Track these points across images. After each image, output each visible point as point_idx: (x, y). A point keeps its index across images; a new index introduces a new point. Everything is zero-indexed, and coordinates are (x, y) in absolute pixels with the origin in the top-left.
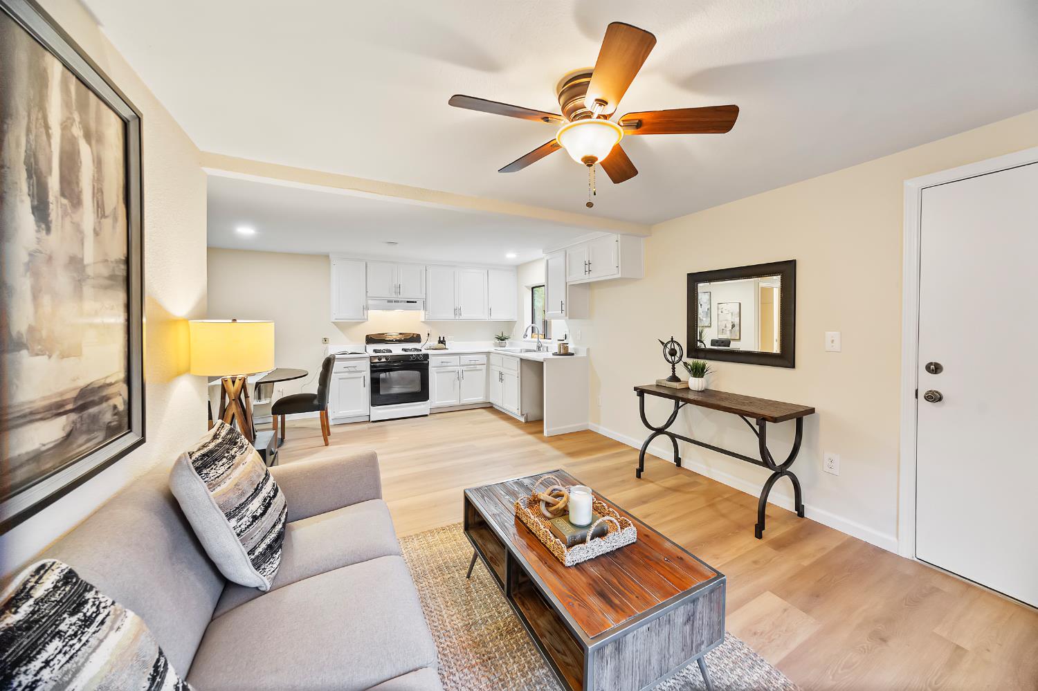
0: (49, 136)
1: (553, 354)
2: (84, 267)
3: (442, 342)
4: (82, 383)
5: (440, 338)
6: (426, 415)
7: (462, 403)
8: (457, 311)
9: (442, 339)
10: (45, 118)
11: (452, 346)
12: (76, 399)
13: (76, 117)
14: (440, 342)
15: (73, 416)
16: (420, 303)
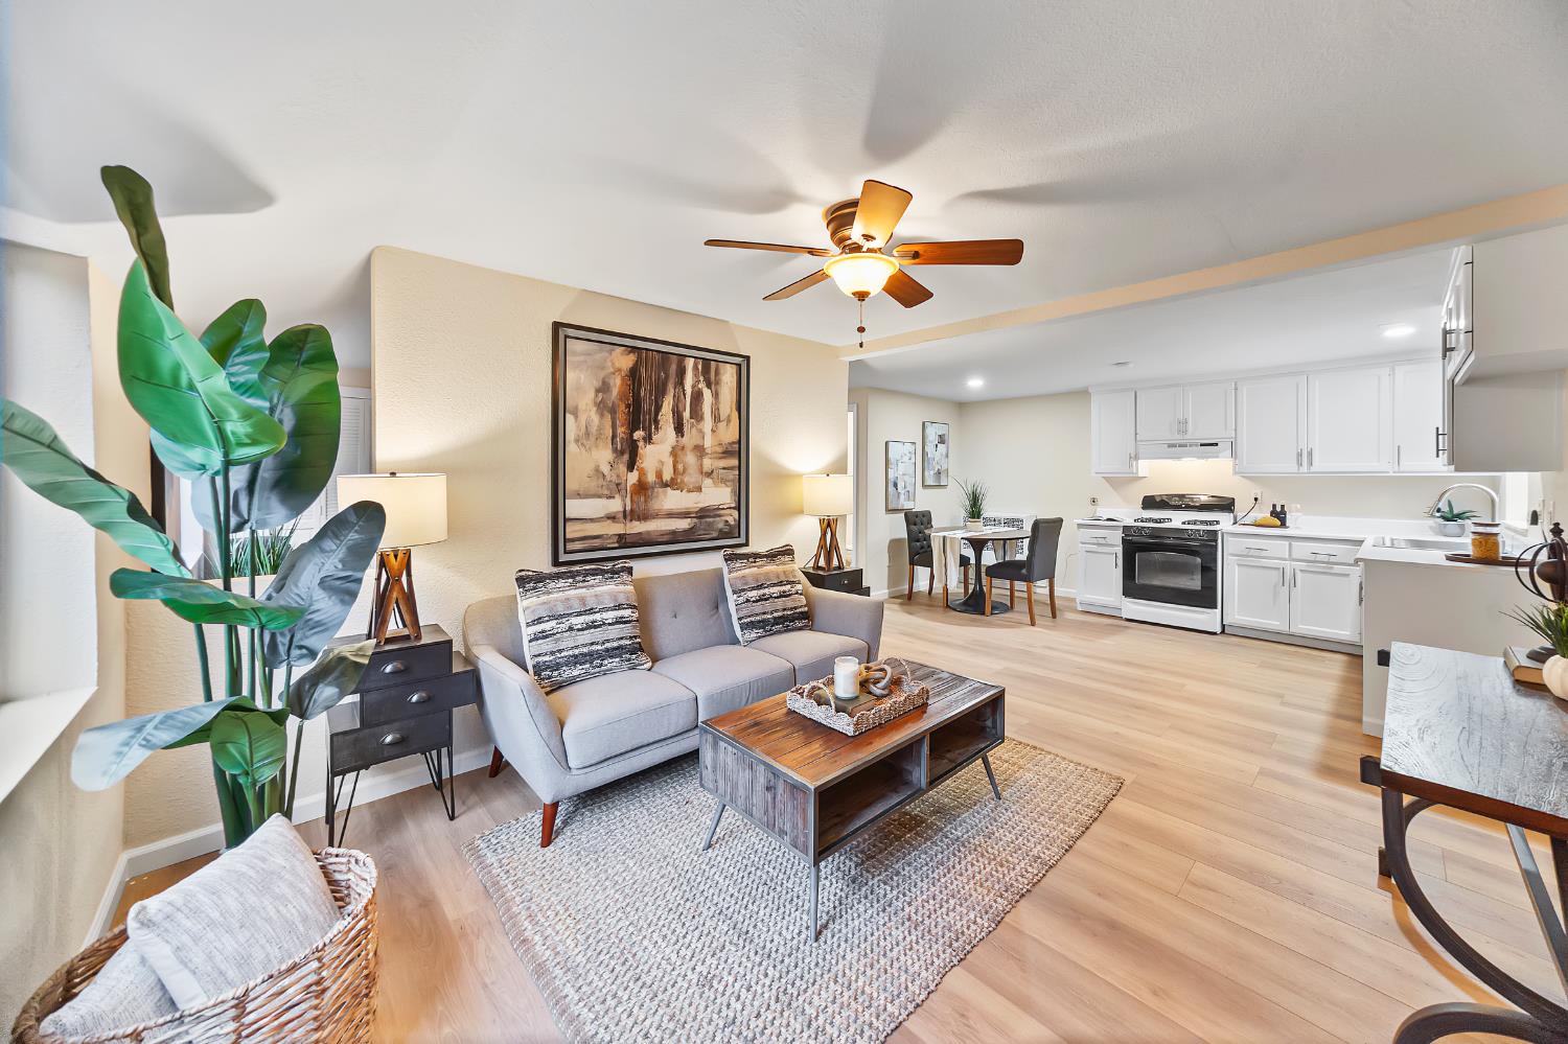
0: (684, 395)
1: (1449, 558)
2: (704, 449)
3: (1280, 515)
4: (701, 505)
5: (1274, 506)
6: (1215, 634)
7: (1293, 630)
8: (1305, 456)
9: (1278, 509)
10: (683, 388)
11: (1298, 523)
12: (697, 512)
13: (702, 378)
14: (1274, 513)
15: (695, 520)
16: (1224, 446)
